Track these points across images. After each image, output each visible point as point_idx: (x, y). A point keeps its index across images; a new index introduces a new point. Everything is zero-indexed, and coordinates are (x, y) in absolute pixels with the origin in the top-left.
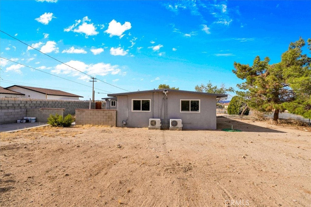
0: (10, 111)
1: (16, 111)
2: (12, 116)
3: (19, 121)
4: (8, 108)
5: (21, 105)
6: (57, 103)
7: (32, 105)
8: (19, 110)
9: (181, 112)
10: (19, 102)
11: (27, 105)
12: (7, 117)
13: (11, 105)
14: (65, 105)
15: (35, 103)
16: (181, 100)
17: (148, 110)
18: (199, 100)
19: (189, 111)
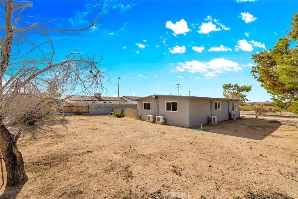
0: (106, 109)
1: (108, 109)
2: (107, 111)
3: (109, 114)
4: (105, 108)
5: (110, 106)
6: (128, 105)
7: (115, 106)
9: (166, 111)
10: (109, 105)
11: (113, 107)
12: (104, 111)
13: (106, 106)
14: (133, 106)
15: (116, 105)
16: (166, 102)
17: (150, 109)
18: (177, 102)
19: (171, 110)
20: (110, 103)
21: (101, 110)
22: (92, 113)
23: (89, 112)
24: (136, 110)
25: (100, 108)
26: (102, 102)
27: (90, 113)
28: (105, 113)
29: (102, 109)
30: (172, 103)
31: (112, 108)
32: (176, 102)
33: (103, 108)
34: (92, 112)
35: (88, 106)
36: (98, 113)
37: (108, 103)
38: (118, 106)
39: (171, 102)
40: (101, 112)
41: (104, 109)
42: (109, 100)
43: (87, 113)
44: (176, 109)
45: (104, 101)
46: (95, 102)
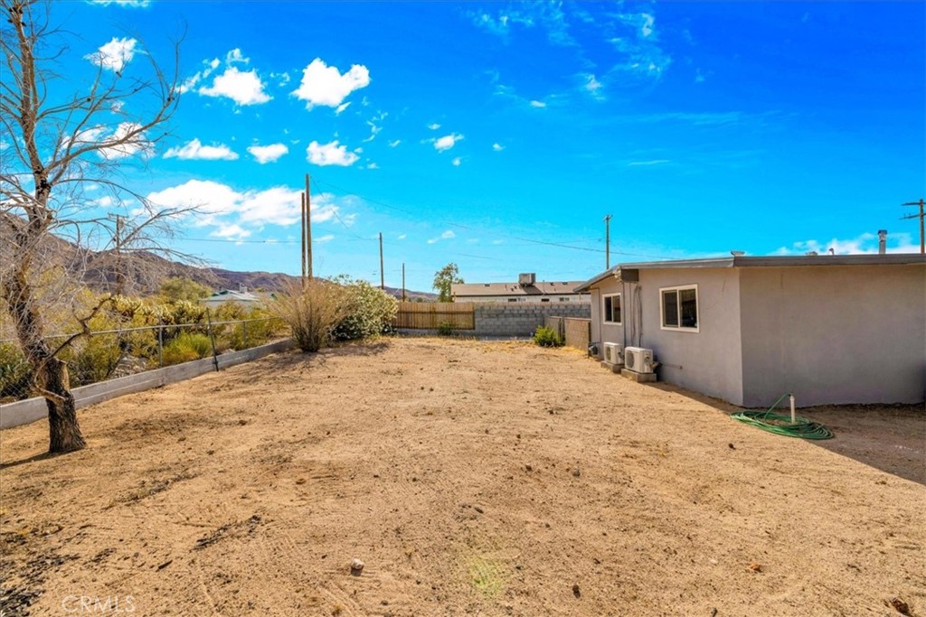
0: (524, 319)
1: (530, 319)
3: (531, 334)
4: (520, 315)
7: (551, 311)
8: (534, 319)
9: (662, 328)
12: (518, 327)
13: (524, 312)
16: (661, 290)
17: (619, 321)
18: (695, 286)
19: (677, 324)
20: (562, 299)
21: (507, 323)
22: (482, 331)
23: (474, 328)
24: (587, 323)
25: (506, 316)
26: (537, 300)
27: (477, 330)
28: (522, 331)
29: (511, 319)
30: (680, 291)
31: (542, 316)
32: (694, 290)
33: (513, 315)
34: (482, 327)
35: (471, 310)
36: (498, 331)
37: (554, 300)
38: (564, 310)
39: (679, 288)
40: (509, 327)
41: (517, 319)
42: (557, 292)
43: (468, 331)
44: (695, 321)
45: (541, 294)
46: (515, 300)
